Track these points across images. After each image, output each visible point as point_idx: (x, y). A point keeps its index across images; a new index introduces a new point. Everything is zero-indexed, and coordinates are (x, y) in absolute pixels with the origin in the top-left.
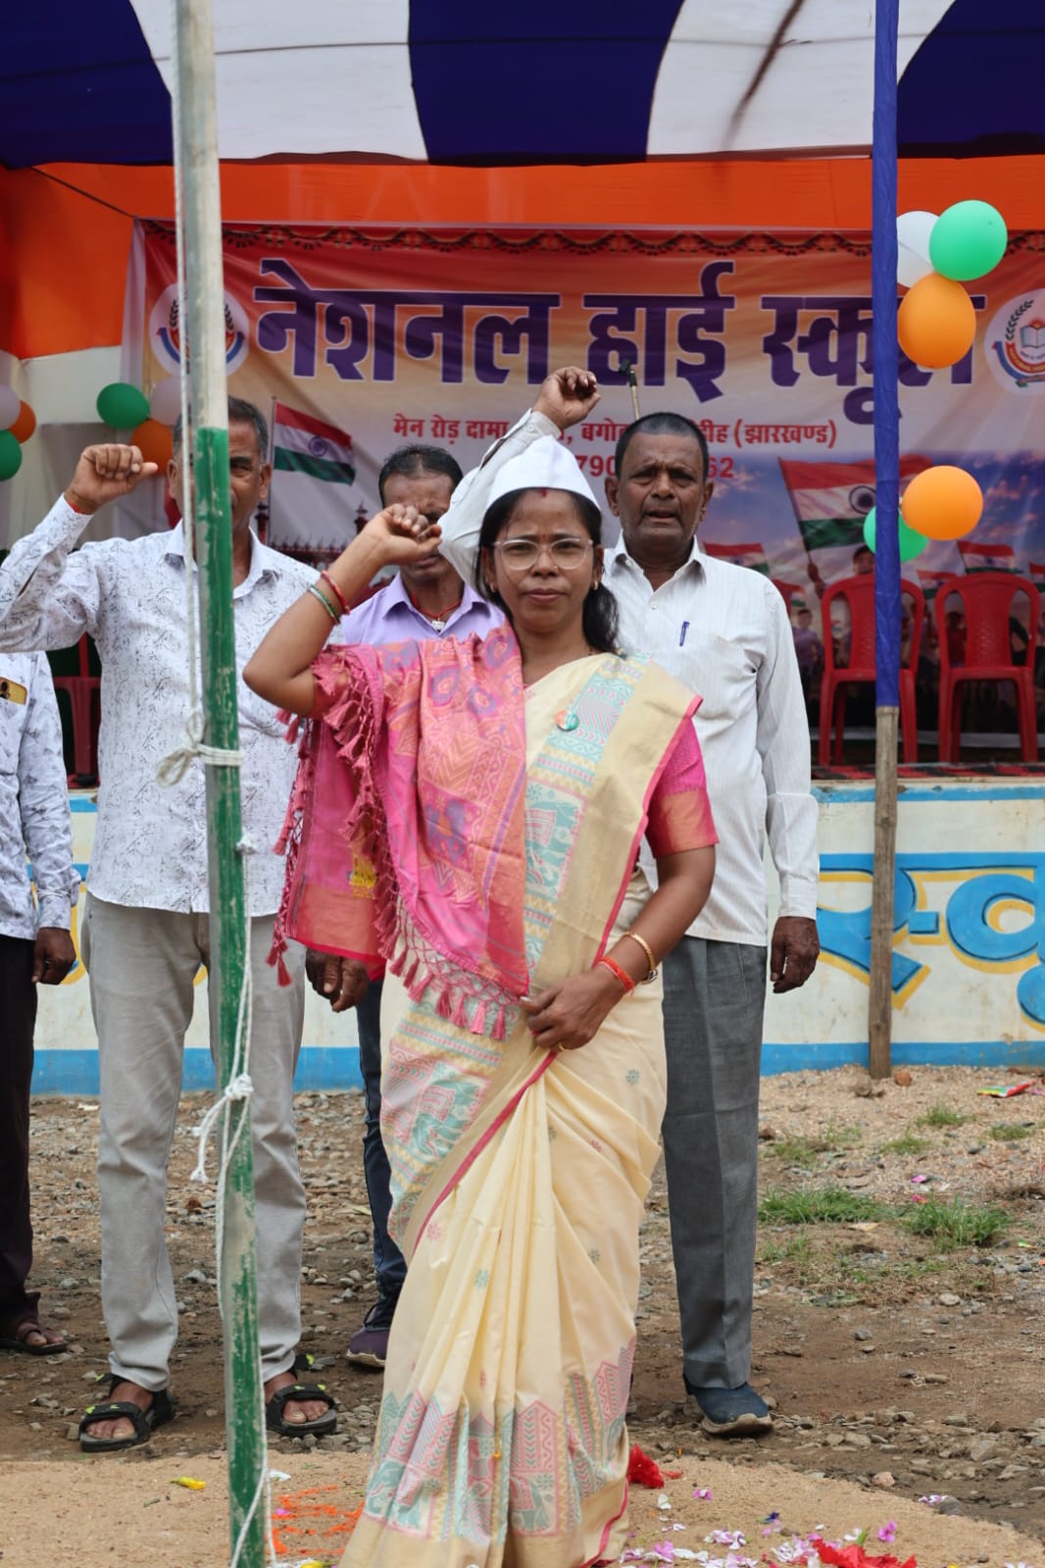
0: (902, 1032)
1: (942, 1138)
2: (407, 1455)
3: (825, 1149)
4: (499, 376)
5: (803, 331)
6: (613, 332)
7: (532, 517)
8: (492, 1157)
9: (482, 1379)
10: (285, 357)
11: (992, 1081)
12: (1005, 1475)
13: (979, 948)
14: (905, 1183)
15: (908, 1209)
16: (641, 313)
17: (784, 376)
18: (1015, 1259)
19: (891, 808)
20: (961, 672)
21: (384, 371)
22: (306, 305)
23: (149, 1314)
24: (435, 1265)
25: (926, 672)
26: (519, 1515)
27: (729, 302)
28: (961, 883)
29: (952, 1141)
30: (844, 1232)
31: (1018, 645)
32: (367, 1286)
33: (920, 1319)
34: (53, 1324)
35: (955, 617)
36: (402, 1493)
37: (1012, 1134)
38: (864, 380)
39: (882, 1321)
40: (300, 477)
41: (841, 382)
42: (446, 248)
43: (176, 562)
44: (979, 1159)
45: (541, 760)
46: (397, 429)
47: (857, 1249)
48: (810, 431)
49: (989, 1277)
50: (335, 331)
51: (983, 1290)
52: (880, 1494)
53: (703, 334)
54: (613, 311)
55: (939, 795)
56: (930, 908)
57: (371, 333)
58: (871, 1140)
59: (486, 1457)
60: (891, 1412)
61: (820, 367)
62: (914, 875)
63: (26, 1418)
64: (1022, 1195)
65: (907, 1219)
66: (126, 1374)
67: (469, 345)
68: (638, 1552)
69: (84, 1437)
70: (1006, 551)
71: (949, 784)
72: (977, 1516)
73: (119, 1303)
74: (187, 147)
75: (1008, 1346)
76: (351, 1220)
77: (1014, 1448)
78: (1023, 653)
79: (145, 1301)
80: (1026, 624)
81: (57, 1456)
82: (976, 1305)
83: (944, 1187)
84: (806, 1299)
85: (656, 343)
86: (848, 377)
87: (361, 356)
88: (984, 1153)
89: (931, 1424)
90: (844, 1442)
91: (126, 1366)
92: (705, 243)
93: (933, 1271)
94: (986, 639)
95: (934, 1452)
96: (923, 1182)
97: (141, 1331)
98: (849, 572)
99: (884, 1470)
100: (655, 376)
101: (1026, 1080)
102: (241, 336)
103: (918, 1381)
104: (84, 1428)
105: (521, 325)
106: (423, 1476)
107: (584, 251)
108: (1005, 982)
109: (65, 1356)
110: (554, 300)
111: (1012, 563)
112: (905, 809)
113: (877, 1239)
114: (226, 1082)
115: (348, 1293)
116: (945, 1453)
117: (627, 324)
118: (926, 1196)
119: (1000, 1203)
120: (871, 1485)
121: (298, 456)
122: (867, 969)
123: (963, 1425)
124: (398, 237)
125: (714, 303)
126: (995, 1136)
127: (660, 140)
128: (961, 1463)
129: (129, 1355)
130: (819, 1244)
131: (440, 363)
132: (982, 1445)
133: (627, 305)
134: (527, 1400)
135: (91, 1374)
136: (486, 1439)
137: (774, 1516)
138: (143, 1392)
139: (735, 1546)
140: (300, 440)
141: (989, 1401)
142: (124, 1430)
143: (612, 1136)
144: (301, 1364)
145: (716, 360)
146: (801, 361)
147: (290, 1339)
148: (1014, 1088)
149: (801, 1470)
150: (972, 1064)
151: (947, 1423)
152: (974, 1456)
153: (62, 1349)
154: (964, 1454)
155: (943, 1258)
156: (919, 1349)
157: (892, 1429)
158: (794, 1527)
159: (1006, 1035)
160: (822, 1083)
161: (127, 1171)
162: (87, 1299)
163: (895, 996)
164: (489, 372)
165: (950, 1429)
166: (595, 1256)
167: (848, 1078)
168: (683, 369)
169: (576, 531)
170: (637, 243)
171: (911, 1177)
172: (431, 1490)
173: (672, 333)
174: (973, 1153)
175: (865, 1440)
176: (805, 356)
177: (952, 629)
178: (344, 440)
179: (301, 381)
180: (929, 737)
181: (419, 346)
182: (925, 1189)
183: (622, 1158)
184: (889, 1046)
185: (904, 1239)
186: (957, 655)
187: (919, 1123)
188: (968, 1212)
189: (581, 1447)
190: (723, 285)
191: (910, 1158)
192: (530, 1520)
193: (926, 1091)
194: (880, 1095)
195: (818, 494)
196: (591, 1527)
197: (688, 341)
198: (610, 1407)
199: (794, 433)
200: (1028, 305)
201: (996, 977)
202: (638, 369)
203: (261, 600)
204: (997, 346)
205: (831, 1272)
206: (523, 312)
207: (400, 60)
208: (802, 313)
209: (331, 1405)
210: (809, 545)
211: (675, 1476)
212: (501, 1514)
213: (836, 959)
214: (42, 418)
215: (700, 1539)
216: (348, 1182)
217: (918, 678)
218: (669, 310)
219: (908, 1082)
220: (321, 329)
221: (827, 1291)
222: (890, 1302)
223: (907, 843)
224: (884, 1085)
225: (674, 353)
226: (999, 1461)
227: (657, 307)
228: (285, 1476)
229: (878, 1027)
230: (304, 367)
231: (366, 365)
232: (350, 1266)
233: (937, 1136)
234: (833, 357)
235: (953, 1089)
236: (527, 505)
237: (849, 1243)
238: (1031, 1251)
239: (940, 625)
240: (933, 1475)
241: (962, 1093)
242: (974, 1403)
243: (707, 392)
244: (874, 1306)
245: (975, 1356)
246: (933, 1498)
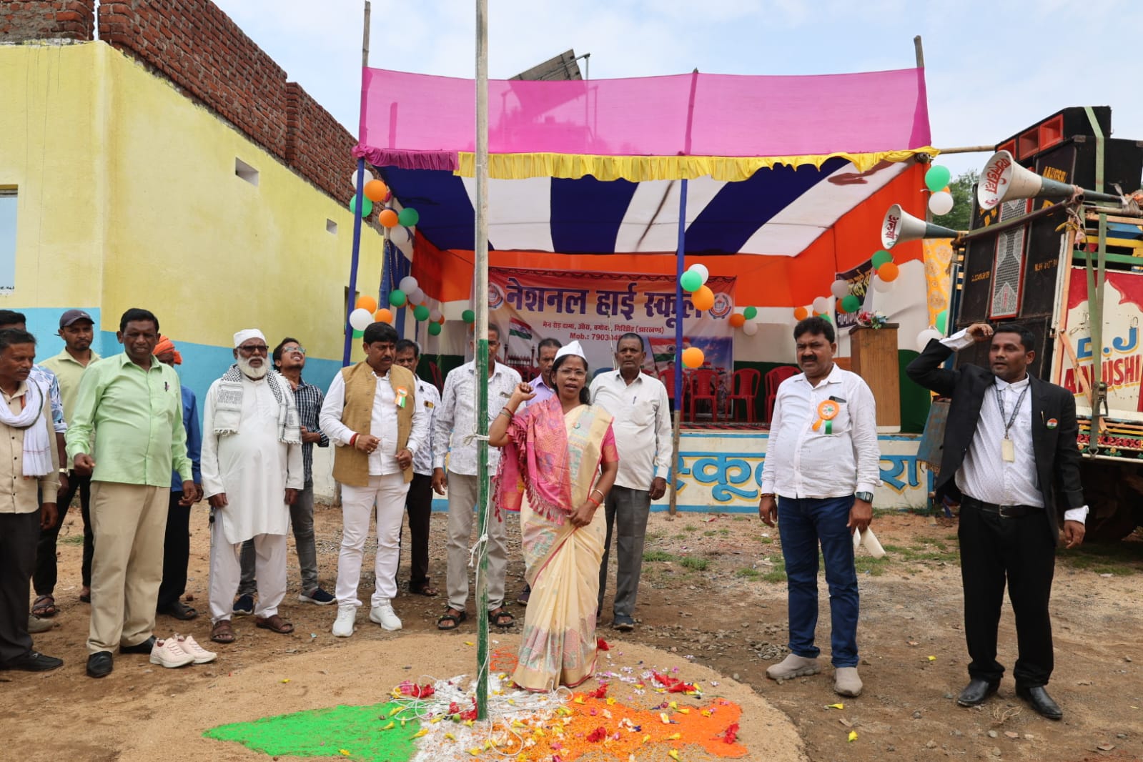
0: (679, 502)
1: (690, 535)
2: (533, 646)
3: (657, 537)
4: (572, 311)
5: (655, 302)
6: (604, 301)
8: (557, 557)
9: (556, 622)
10: (514, 304)
11: (704, 517)
12: (710, 648)
13: (701, 479)
14: (680, 549)
15: (681, 558)
16: (611, 296)
17: (650, 314)
18: (711, 575)
20: (696, 397)
21: (541, 309)
22: (520, 290)
23: (461, 589)
24: (541, 588)
25: (687, 396)
26: (566, 663)
27: (636, 293)
28: (696, 461)
29: (693, 536)
30: (662, 565)
31: (711, 390)
33: (684, 594)
34: (434, 586)
35: (695, 381)
36: (531, 657)
37: (710, 534)
38: (672, 316)
39: (673, 594)
40: (517, 337)
41: (665, 316)
42: (558, 276)
44: (701, 542)
46: (544, 325)
47: (666, 570)
48: (657, 329)
49: (705, 581)
50: (528, 298)
51: (703, 585)
52: (673, 655)
53: (628, 302)
54: (604, 295)
55: (691, 435)
56: (688, 467)
57: (538, 299)
58: (670, 534)
59: (556, 646)
60: (676, 626)
61: (660, 312)
62: (685, 458)
63: (424, 617)
64: (713, 554)
65: (680, 561)
66: (452, 606)
67: (564, 305)
68: (601, 674)
69: (440, 625)
70: (709, 364)
71: (694, 432)
72: (701, 663)
73: (452, 585)
75: (709, 604)
77: (712, 640)
78: (713, 392)
79: (459, 586)
80: (714, 384)
81: (431, 631)
82: (700, 590)
83: (691, 550)
84: (651, 586)
85: (615, 304)
86: (667, 315)
87: (534, 305)
88: (702, 540)
89: (688, 631)
90: (662, 635)
91: (453, 604)
92: (630, 277)
93: (689, 578)
94: (703, 387)
95: (689, 640)
96: (685, 549)
97: (458, 593)
99: (674, 646)
100: (615, 313)
101: (714, 517)
102: (502, 299)
103: (684, 615)
104: (439, 622)
105: (578, 298)
106: (538, 652)
107: (596, 278)
108: (708, 489)
109: (436, 597)
110: (588, 291)
111: (710, 367)
112: (682, 439)
113: (671, 567)
114: (480, 536)
115: (519, 579)
116: (692, 641)
117: (607, 298)
118: (686, 554)
119: (707, 557)
120: (670, 651)
121: (517, 331)
123: (697, 631)
124: (545, 272)
125: (631, 294)
126: (705, 535)
127: (618, 249)
128: (697, 644)
129: (454, 601)
130: (655, 568)
131: (556, 307)
132: (703, 638)
133: (607, 294)
134: (568, 628)
135: (444, 604)
136: (557, 641)
137: (641, 662)
138: (457, 612)
139: (629, 673)
140: (517, 327)
141: (704, 622)
142: (451, 624)
143: (593, 548)
144: (504, 604)
145: (631, 310)
146: (655, 310)
147: (501, 598)
148: (710, 520)
149: (648, 646)
150: (698, 512)
151: (692, 630)
152: (701, 642)
153: (435, 595)
154: (698, 641)
155: (691, 574)
156: (684, 604)
157: (676, 632)
158: (647, 667)
159: (708, 504)
161: (455, 547)
162: (442, 577)
163: (677, 492)
164: (569, 310)
165: (693, 632)
166: (587, 583)
167: (664, 515)
168: (623, 311)
169: (582, 368)
170: (611, 277)
171: (681, 547)
172: (540, 657)
173: (620, 301)
174: (699, 540)
175: (668, 635)
177: (694, 384)
178: (529, 328)
179: (518, 311)
180: (687, 414)
181: (551, 303)
182: (685, 551)
183: (595, 554)
184: (675, 506)
185: (680, 567)
186: (695, 392)
187: (684, 530)
188: (698, 559)
189: (585, 641)
190: (634, 289)
191: (681, 541)
192: (569, 664)
193: (686, 519)
194: (673, 520)
195: (658, 347)
196: (588, 664)
197: (624, 304)
199: (653, 330)
200: (717, 297)
201: (706, 487)
202: (610, 311)
205: (658, 578)
206: (579, 295)
207: (548, 226)
208: (655, 297)
209: (512, 618)
210: (655, 361)
211: (612, 647)
212: (560, 663)
214: (446, 319)
215: (619, 669)
217: (685, 398)
218: (619, 296)
219: (680, 517)
220: (524, 297)
221: (657, 583)
222: (675, 588)
223: (683, 449)
224: (674, 517)
225: (620, 307)
226: (708, 644)
227: (616, 294)
228: (497, 642)
229: (672, 500)
230: (519, 307)
231: (536, 307)
233: (688, 534)
234: (663, 309)
235: (693, 519)
236: (570, 359)
237: (664, 568)
238: (716, 573)
239: (691, 384)
240: (688, 648)
241: (695, 520)
242: (700, 624)
243: (629, 317)
244: (671, 589)
245: (700, 607)
246: (688, 657)
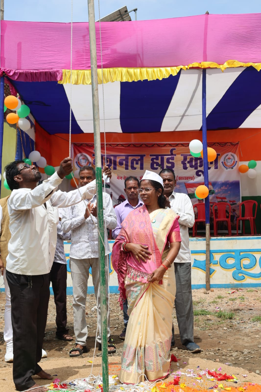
0: (212, 282)
1: (220, 301)
3: (199, 303)
4: (135, 168)
5: (188, 160)
6: (155, 161)
11: (228, 291)
12: (239, 359)
13: (225, 267)
14: (214, 308)
16: (160, 157)
17: (185, 168)
18: (236, 321)
19: (209, 242)
20: (218, 220)
21: (115, 168)
23: (83, 332)
26: (147, 368)
27: (175, 155)
28: (221, 255)
29: (222, 301)
30: (205, 317)
31: (227, 215)
32: (119, 327)
33: (220, 332)
35: (216, 210)
37: (233, 300)
38: (200, 169)
39: (213, 333)
41: (195, 169)
42: (126, 147)
46: (118, 178)
47: (208, 320)
48: (190, 178)
49: (232, 325)
50: (107, 161)
51: (231, 327)
52: (217, 363)
53: (170, 161)
54: (155, 157)
56: (216, 260)
57: (113, 162)
58: (208, 301)
60: (217, 348)
61: (191, 166)
62: (214, 254)
64: (236, 310)
65: (216, 314)
66: (78, 343)
67: (130, 164)
69: (71, 355)
70: (225, 198)
71: (219, 238)
72: (236, 366)
73: (77, 330)
75: (237, 336)
76: (115, 316)
77: (241, 354)
78: (229, 216)
79: (82, 330)
80: (229, 211)
81: (66, 357)
82: (230, 330)
83: (222, 309)
84: (199, 329)
85: (162, 162)
88: (229, 303)
89: (224, 350)
90: (209, 354)
91: (78, 341)
92: (170, 145)
93: (222, 324)
94: (222, 214)
95: (226, 355)
96: (218, 308)
97: (81, 335)
99: (217, 358)
101: (234, 290)
102: (90, 163)
103: (221, 343)
104: (70, 353)
105: (139, 160)
106: (130, 361)
107: (150, 147)
108: (230, 273)
110: (145, 156)
111: (226, 200)
112: (211, 242)
113: (211, 318)
116: (228, 356)
117: (157, 159)
118: (219, 311)
119: (233, 312)
120: (215, 361)
122: (205, 271)
123: (230, 350)
124: (117, 145)
125: (173, 155)
126: (230, 300)
127: (163, 129)
128: (231, 357)
129: (79, 339)
130: (201, 319)
131: (125, 166)
132: (235, 354)
133: (157, 156)
134: (147, 346)
137: (198, 367)
138: (81, 346)
139: (192, 372)
141: (235, 346)
142: (77, 353)
145: (173, 165)
146: (188, 165)
148: (232, 292)
149: (202, 359)
150: (224, 288)
151: (228, 350)
152: (234, 356)
154: (232, 356)
155: (223, 321)
156: (220, 337)
157: (218, 352)
158: (202, 369)
159: (230, 282)
160: (198, 292)
161: (78, 305)
163: (211, 275)
164: (133, 168)
165: (228, 351)
167: (203, 290)
170: (159, 146)
171: (216, 307)
172: (131, 363)
173: (165, 160)
174: (226, 303)
175: (213, 354)
176: (189, 164)
177: (216, 212)
181: (121, 164)
182: (219, 309)
184: (210, 285)
185: (216, 318)
186: (217, 217)
187: (216, 298)
188: (227, 313)
190: (174, 152)
191: (215, 304)
192: (149, 368)
193: (217, 292)
194: (208, 293)
195: (191, 189)
197: (168, 162)
199: (187, 178)
200: (227, 155)
201: (228, 272)
202: (159, 167)
204: (222, 162)
205: (203, 324)
206: (139, 158)
208: (188, 157)
209: (115, 348)
212: (144, 367)
213: (200, 269)
215: (185, 371)
216: (114, 309)
218: (165, 157)
219: (213, 291)
220: (104, 161)
221: (203, 327)
222: (214, 329)
223: (212, 248)
225: (166, 164)
226: (238, 357)
227: (162, 156)
229: (207, 281)
231: (112, 167)
232: (116, 324)
234: (194, 165)
235: (222, 292)
237: (206, 319)
238: (239, 320)
239: (213, 212)
240: (226, 359)
241: (223, 292)
242: (232, 347)
244: (212, 330)
245: (231, 339)
246: (227, 363)
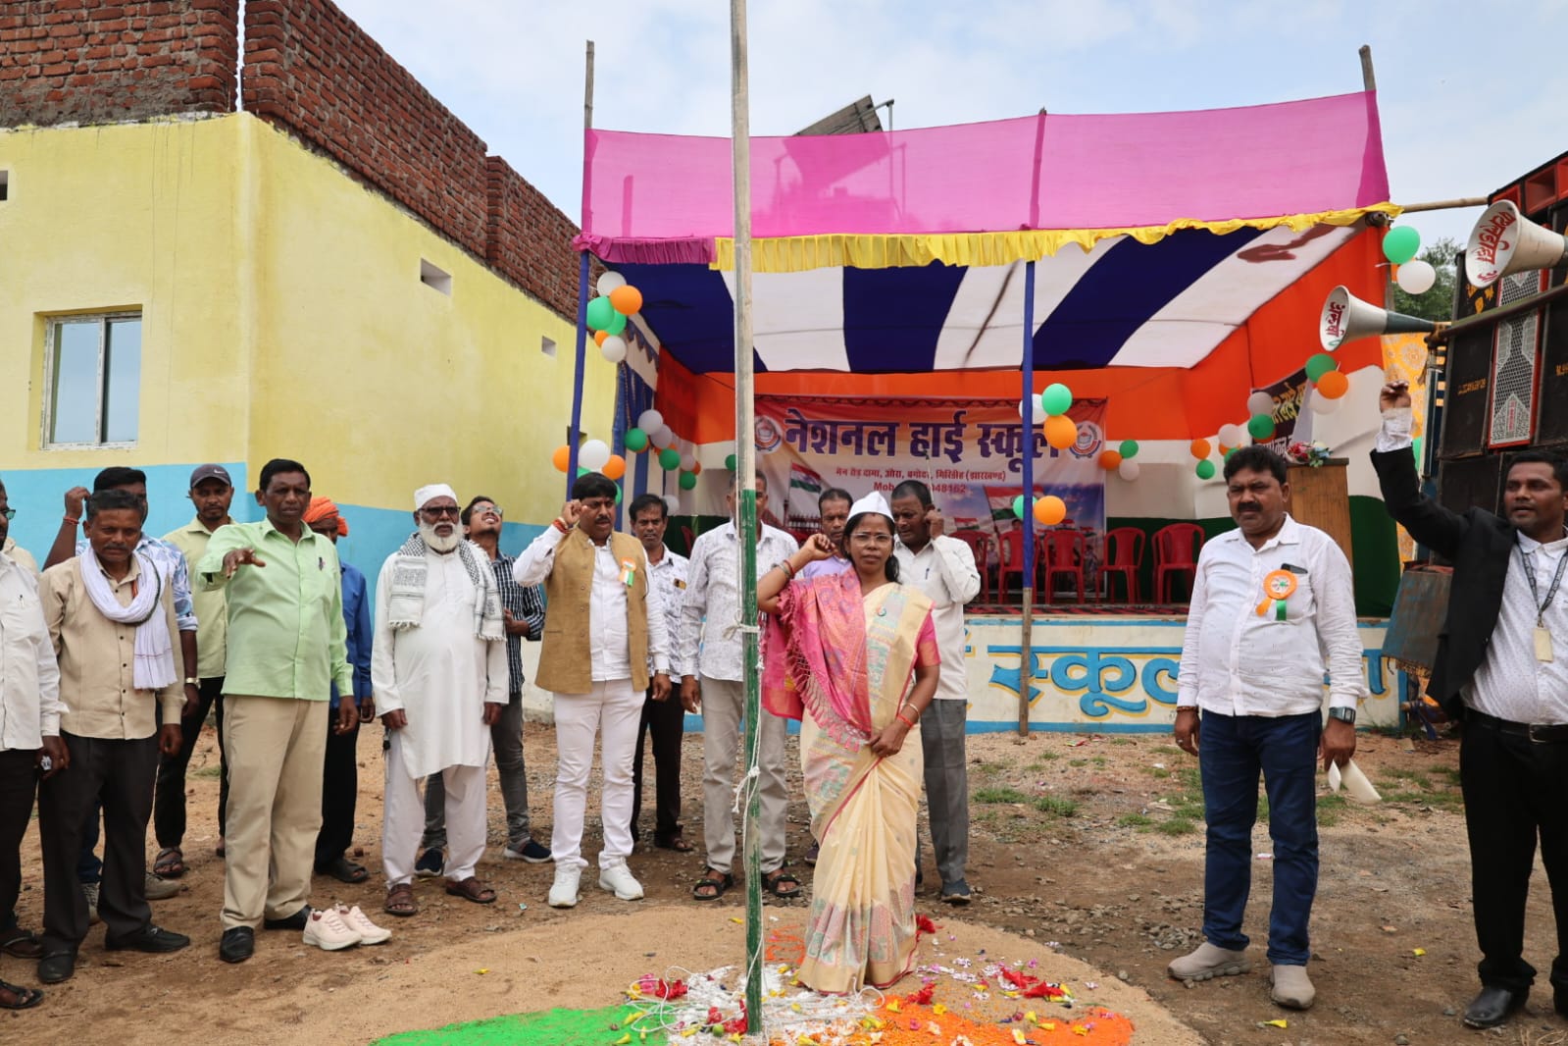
0: (1032, 718)
1: (1049, 765)
2: (826, 929)
3: (1002, 768)
4: (876, 453)
5: (993, 437)
6: (920, 437)
7: (869, 524)
8: (855, 800)
9: (855, 896)
10: (796, 445)
11: (1069, 739)
12: (1083, 932)
13: (1064, 685)
14: (1035, 786)
15: (1037, 798)
16: (931, 430)
17: (985, 453)
18: (1081, 823)
19: (1030, 628)
20: (1054, 568)
21: (833, 450)
22: (804, 425)
23: (724, 842)
24: (833, 845)
25: (1040, 568)
26: (872, 954)
27: (965, 426)
28: (1057, 659)
29: (1053, 767)
30: (1010, 809)
31: (1076, 558)
33: (1043, 850)
34: (689, 837)
35: (1051, 547)
36: (823, 947)
37: (1078, 764)
38: (1017, 455)
39: (1027, 851)
40: (801, 490)
41: (1007, 456)
42: (856, 404)
43: (731, 537)
44: (1066, 775)
45: (872, 628)
46: (836, 473)
47: (1016, 816)
48: (995, 475)
49: (1073, 832)
50: (815, 435)
51: (1070, 838)
52: (1028, 942)
53: (954, 438)
54: (920, 429)
55: (1048, 623)
56: (1044, 668)
57: (828, 436)
58: (1020, 765)
59: (858, 929)
60: (1032, 898)
61: (999, 450)
62: (1039, 656)
63: (674, 882)
64: (1083, 794)
65: (1037, 802)
66: (714, 867)
67: (865, 443)
68: (924, 967)
69: (696, 894)
71: (1052, 618)
72: (1071, 954)
73: (712, 837)
74: (740, 371)
75: (1082, 865)
77: (1085, 919)
78: (1078, 561)
79: (722, 835)
80: (1078, 550)
82: (1067, 845)
83: (1051, 787)
84: (995, 839)
85: (936, 441)
86: (1010, 454)
87: (824, 445)
88: (1068, 772)
89: (1050, 905)
90: (1012, 912)
91: (714, 863)
92: (956, 403)
93: (1048, 829)
94: (1064, 556)
95: (1051, 919)
96: (1042, 786)
97: (720, 849)
98: (1010, 529)
99: (1030, 928)
100: (936, 454)
101: (1083, 739)
102: (779, 437)
103: (1043, 882)
104: (696, 889)
105: (885, 434)
106: (832, 940)
107: (910, 406)
108: (1075, 699)
109: (691, 853)
110: (898, 425)
111: (1073, 526)
112: (1034, 628)
113: (1024, 813)
114: (748, 769)
116: (1056, 920)
117: (925, 433)
118: (1044, 792)
119: (1074, 796)
120: (1024, 936)
121: (800, 482)
122: (1018, 693)
123: (1063, 905)
124: (839, 400)
125: (959, 426)
126: (1071, 765)
127: (938, 364)
128: (1063, 926)
129: (715, 859)
130: (1001, 813)
131: (854, 448)
132: (1073, 916)
133: (926, 427)
134: (875, 904)
135: (701, 862)
136: (858, 922)
137: (983, 952)
138: (721, 875)
139: (966, 966)
140: (801, 476)
141: (1074, 893)
142: (712, 891)
143: (905, 788)
144: (785, 864)
145: (959, 448)
146: (992, 448)
147: (781, 854)
148: (1078, 743)
149: (992, 927)
150: (1061, 732)
151: (1056, 905)
152: (1068, 922)
153: (691, 850)
154: (1064, 921)
155: (1052, 823)
156: (1043, 865)
157: (1032, 906)
158: (991, 958)
159: (1075, 720)
160: (1001, 737)
161: (715, 783)
163: (1030, 703)
164: (872, 451)
165: (1058, 908)
166: (898, 840)
167: (1012, 736)
168: (947, 451)
169: (886, 531)
170: (930, 403)
171: (1037, 782)
172: (836, 945)
173: (942, 436)
175: (1021, 911)
176: (993, 446)
178: (817, 476)
179: (802, 454)
180: (1042, 593)
181: (846, 441)
182: (1044, 788)
184: (1027, 724)
185: (1036, 812)
186: (1052, 562)
187: (1040, 757)
188: (1063, 800)
189: (897, 922)
190: (962, 419)
191: (1037, 774)
192: (876, 954)
193: (1043, 743)
194: (1024, 744)
195: (998, 499)
196: (903, 955)
197: (949, 440)
198: (907, 901)
199: (990, 475)
200: (1081, 428)
201: (1071, 697)
202: (930, 451)
203: (766, 550)
205: (1005, 827)
206: (886, 429)
207: (841, 335)
208: (992, 430)
209: (797, 883)
210: (994, 518)
211: (941, 928)
212: (865, 954)
213: (1006, 687)
214: (704, 466)
215: (951, 962)
217: (1037, 571)
218: (941, 429)
219: (1035, 738)
220: (809, 435)
221: (1004, 835)
222: (1030, 842)
223: (1035, 642)
224: (1025, 740)
225: (943, 445)
226: (1079, 925)
227: (937, 427)
228: (776, 919)
229: (1023, 716)
230: (803, 449)
231: (826, 448)
233: (1047, 764)
234: (1004, 446)
235: (1053, 742)
236: (867, 519)
237: (1013, 813)
238: (1089, 820)
239: (1046, 550)
240: (1051, 932)
241: (1056, 744)
242: (1067, 895)
243: (956, 459)
244: (1023, 844)
245: (1067, 871)
246: (1051, 944)
